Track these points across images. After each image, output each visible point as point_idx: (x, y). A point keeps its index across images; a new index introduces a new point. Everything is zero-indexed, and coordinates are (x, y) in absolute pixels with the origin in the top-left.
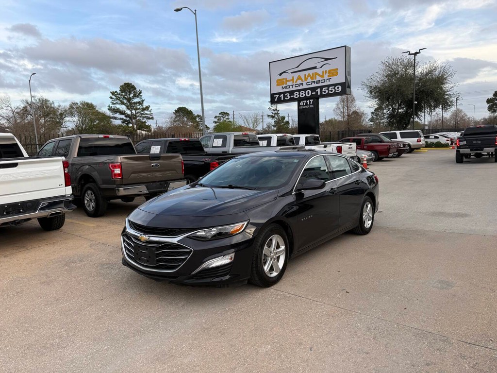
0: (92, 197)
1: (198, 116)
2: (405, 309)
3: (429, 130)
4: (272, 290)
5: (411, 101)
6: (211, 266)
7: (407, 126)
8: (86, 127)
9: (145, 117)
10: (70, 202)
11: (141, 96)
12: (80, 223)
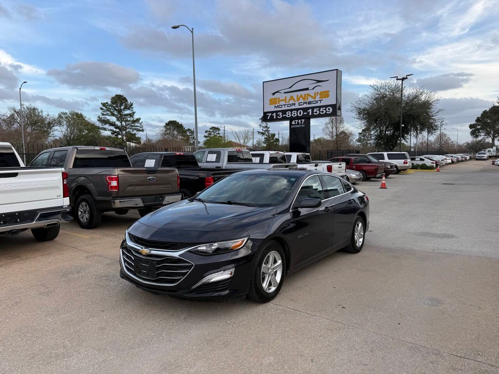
0: (87, 209)
1: (189, 130)
2: (399, 324)
3: (414, 152)
4: (271, 305)
5: (398, 124)
6: (212, 280)
7: (394, 147)
8: (74, 137)
9: (135, 129)
10: (67, 213)
11: (132, 108)
12: (73, 234)
